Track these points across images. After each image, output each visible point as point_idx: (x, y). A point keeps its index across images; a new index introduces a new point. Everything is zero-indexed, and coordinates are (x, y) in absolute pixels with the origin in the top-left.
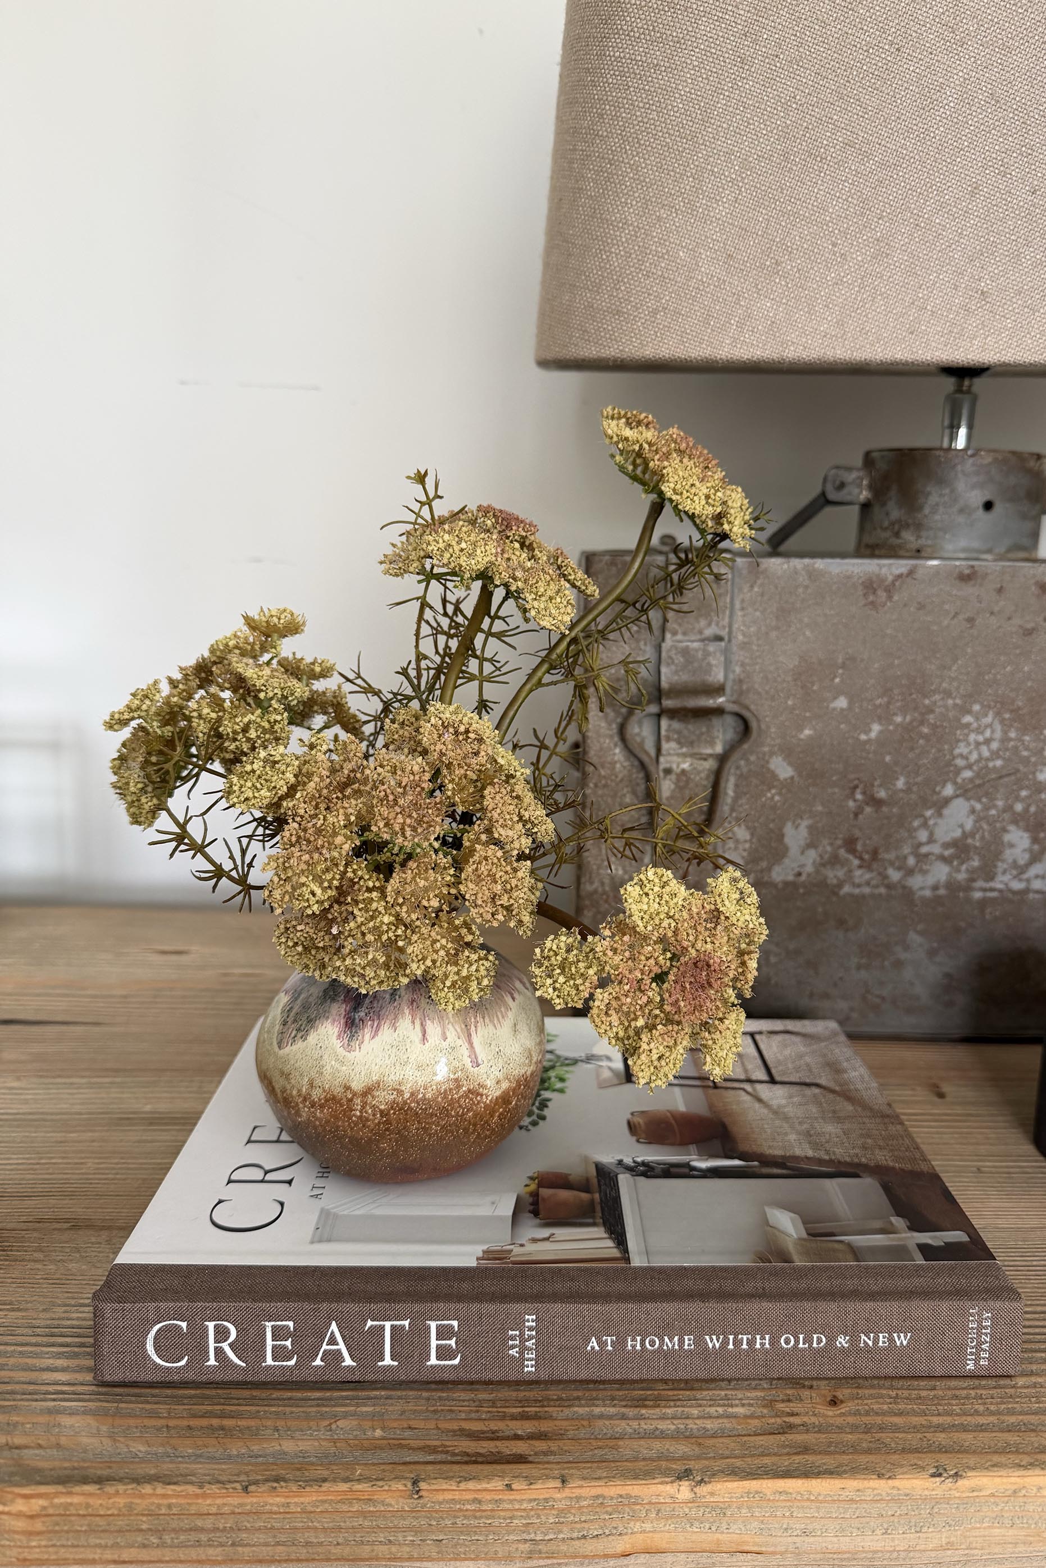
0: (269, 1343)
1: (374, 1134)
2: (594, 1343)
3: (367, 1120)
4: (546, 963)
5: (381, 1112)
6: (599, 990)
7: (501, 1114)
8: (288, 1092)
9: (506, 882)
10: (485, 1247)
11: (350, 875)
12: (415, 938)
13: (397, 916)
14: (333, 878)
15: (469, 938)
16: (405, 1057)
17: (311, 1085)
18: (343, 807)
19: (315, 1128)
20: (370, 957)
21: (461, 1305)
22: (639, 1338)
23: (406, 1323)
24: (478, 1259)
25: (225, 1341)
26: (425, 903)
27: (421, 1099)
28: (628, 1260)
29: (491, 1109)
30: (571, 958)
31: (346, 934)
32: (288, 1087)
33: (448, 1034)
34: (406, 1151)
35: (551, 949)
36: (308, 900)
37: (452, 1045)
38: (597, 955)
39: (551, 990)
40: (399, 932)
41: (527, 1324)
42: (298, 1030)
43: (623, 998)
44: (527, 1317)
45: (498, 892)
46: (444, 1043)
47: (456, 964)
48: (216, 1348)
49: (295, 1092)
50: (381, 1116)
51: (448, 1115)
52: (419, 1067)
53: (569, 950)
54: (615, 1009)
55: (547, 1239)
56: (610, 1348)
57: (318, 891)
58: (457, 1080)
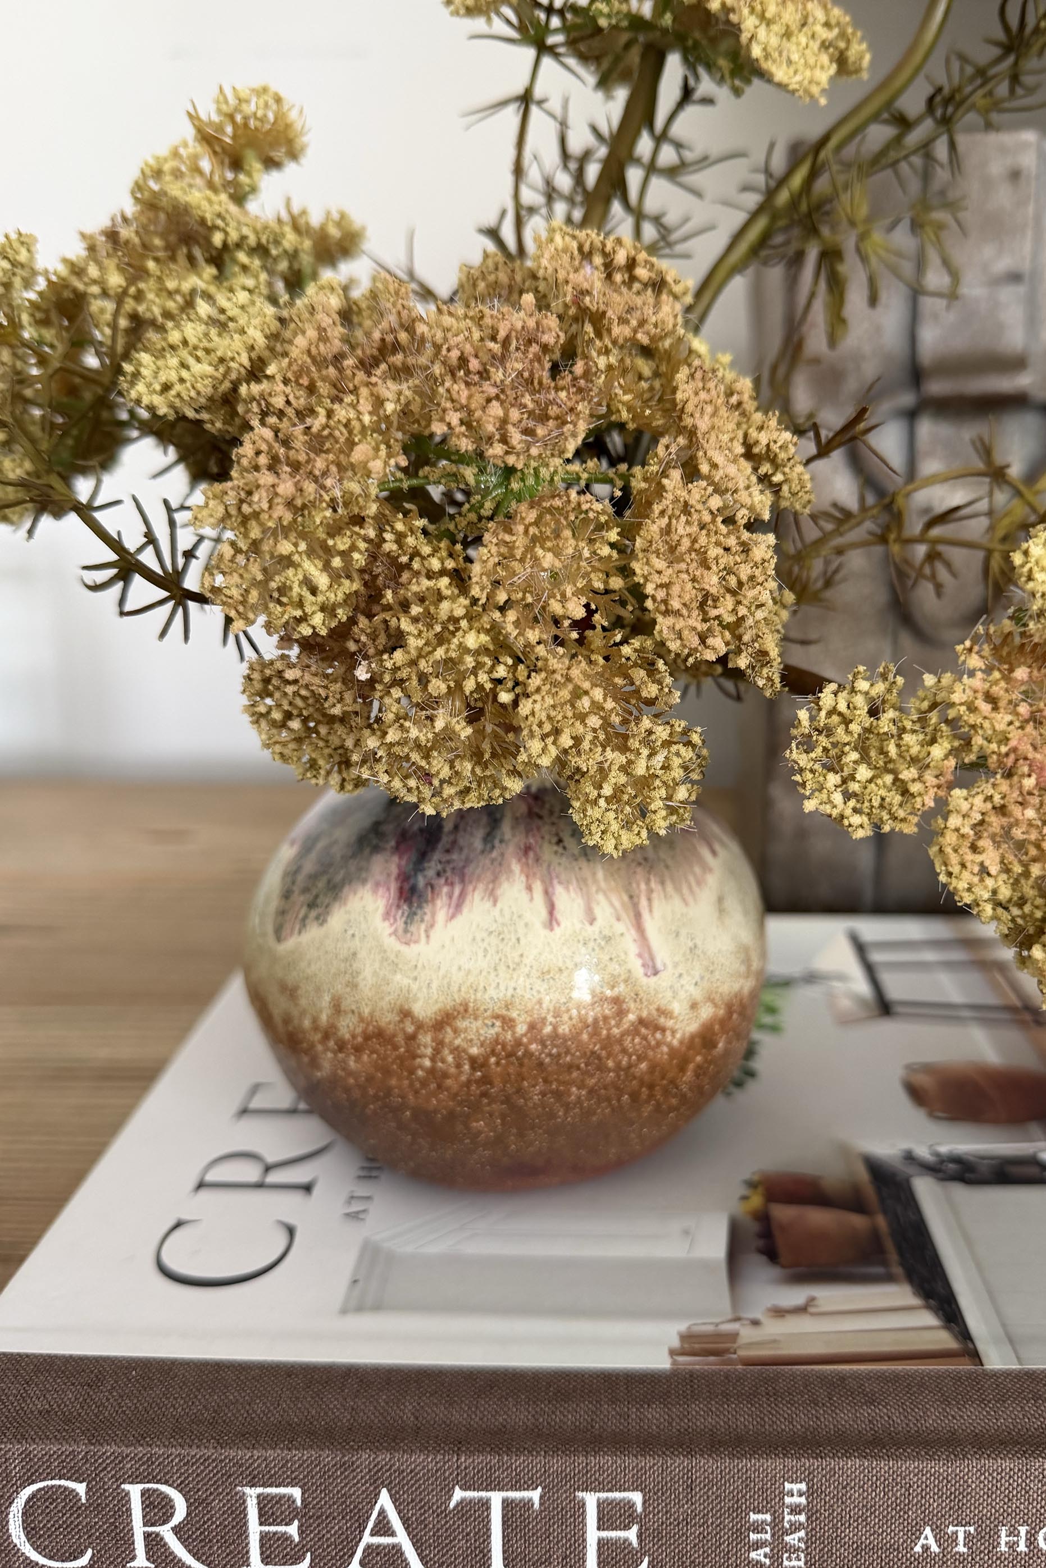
0: (255, 1529)
1: (460, 1103)
2: (928, 1538)
3: (445, 1075)
4: (824, 741)
5: (473, 1060)
6: (958, 793)
7: (699, 1067)
8: (296, 1022)
9: (729, 571)
10: (683, 1326)
11: (390, 546)
12: (536, 680)
13: (494, 630)
14: (353, 548)
15: (651, 690)
16: (516, 955)
17: (337, 1008)
18: (368, 384)
19: (347, 1090)
20: (439, 724)
21: (649, 1461)
22: (1023, 1530)
23: (535, 1495)
24: (672, 1353)
25: (165, 1522)
26: (556, 607)
27: (549, 1036)
28: (975, 1356)
29: (681, 1058)
30: (885, 723)
31: (387, 678)
32: (295, 1013)
33: (598, 911)
34: (521, 1135)
35: (833, 711)
36: (300, 604)
37: (607, 932)
38: (952, 714)
39: (838, 798)
40: (501, 672)
41: (788, 1500)
42: (311, 905)
43: (1016, 811)
44: (788, 1486)
45: (714, 591)
46: (589, 929)
47: (624, 749)
48: (147, 1536)
49: (307, 1023)
50: (473, 1068)
51: (601, 1068)
52: (544, 974)
53: (874, 712)
54: (993, 837)
55: (801, 1310)
56: (961, 1548)
57: (322, 581)
58: (617, 1001)
